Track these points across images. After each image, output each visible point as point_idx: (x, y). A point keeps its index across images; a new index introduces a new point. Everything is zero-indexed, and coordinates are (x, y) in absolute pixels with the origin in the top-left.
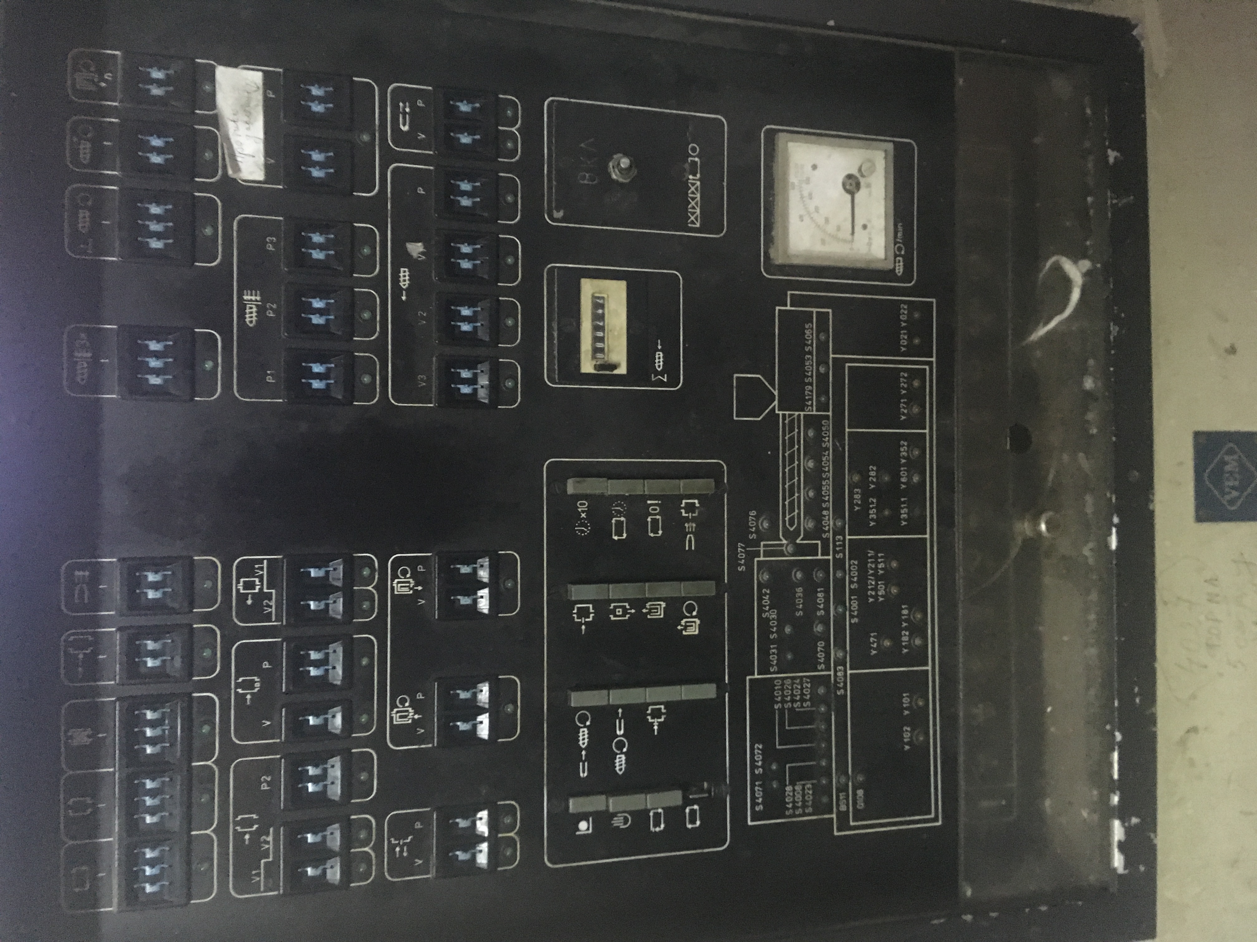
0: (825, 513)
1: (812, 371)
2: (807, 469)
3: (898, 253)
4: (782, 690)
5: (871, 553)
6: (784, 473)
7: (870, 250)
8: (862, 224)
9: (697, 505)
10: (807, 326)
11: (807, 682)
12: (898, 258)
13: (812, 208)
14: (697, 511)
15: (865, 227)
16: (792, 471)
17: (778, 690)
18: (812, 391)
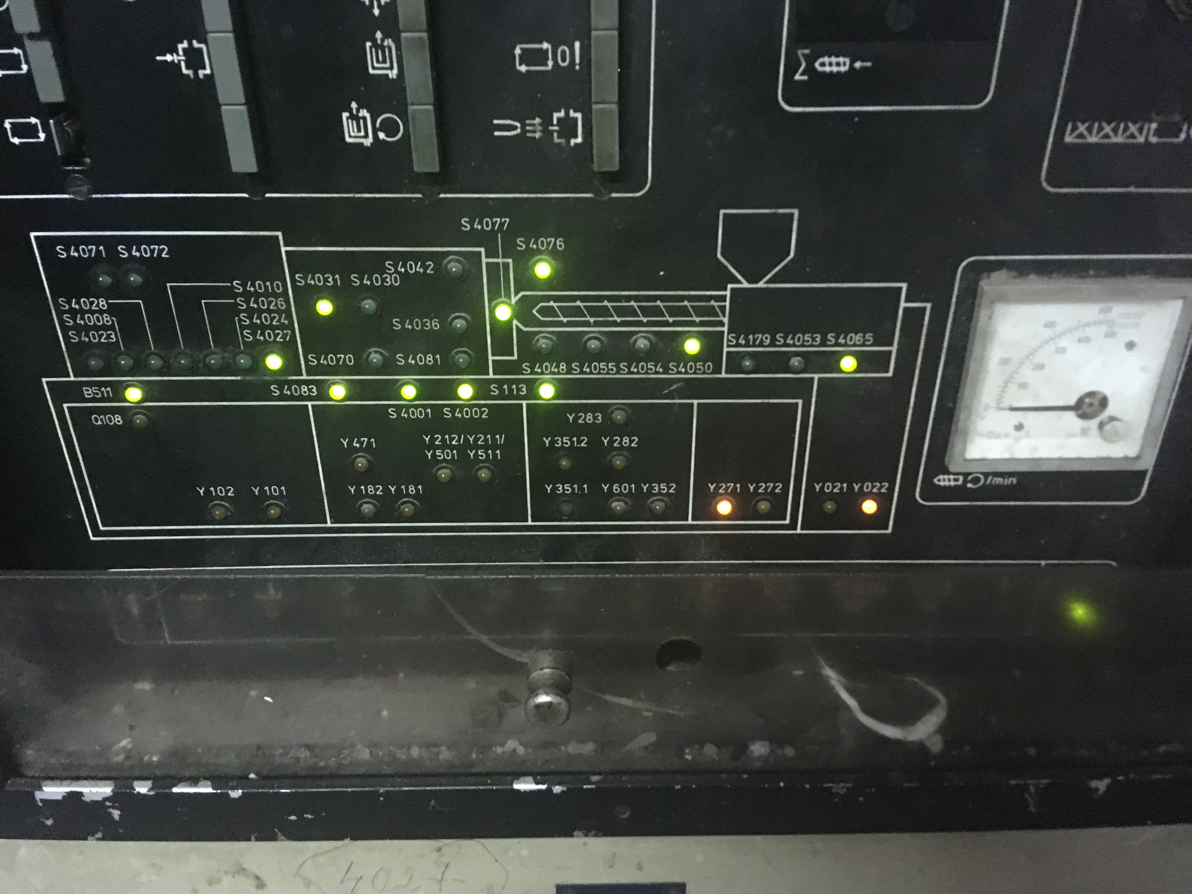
0: (563, 366)
1: (794, 345)
2: (634, 338)
3: (970, 477)
4: (266, 294)
5: (500, 439)
6: (628, 298)
7: (981, 435)
8: (1025, 423)
9: (573, 142)
10: (869, 336)
11: (284, 336)
12: (961, 478)
13: (1063, 342)
14: (563, 141)
15: (1019, 427)
16: (632, 312)
17: (266, 287)
18: (761, 345)
